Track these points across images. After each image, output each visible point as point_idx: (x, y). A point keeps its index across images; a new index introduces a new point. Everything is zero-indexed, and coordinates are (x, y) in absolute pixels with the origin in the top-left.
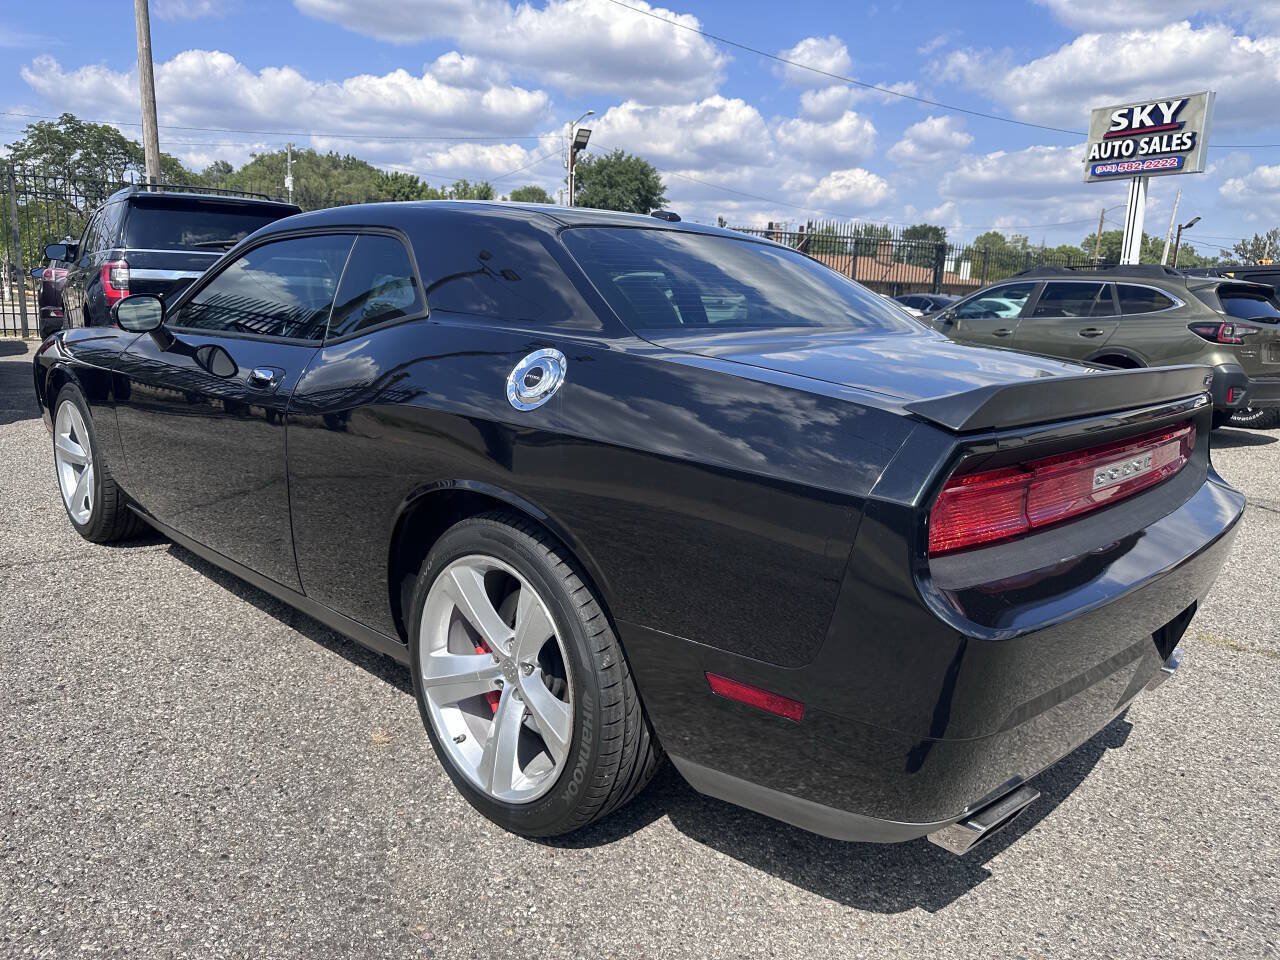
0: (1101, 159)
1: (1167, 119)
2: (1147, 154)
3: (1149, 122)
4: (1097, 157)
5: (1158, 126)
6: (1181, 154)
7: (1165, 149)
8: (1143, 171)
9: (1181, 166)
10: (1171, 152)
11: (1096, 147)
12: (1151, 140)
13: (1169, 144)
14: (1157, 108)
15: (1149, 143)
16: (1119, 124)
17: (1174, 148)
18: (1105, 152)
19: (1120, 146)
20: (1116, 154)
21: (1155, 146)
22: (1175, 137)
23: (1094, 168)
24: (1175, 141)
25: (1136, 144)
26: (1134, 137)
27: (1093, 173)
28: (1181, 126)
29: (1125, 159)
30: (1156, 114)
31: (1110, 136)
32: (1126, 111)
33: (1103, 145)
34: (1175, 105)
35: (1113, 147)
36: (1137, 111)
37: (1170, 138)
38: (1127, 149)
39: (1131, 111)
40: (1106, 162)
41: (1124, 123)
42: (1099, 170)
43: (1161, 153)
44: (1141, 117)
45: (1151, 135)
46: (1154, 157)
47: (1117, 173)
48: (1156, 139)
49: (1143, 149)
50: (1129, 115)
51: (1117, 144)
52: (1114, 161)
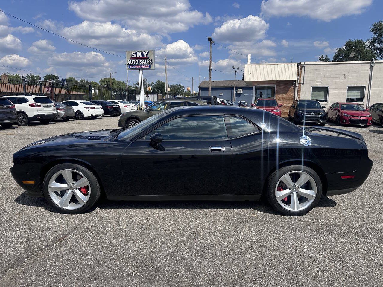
0: (131, 64)
1: (145, 56)
2: (142, 64)
3: (141, 56)
4: (130, 64)
5: (143, 58)
6: (150, 65)
7: (146, 63)
8: (141, 68)
9: (150, 68)
10: (147, 64)
11: (129, 61)
12: (142, 60)
13: (147, 62)
14: (142, 53)
15: (142, 61)
16: (134, 56)
17: (148, 63)
18: (132, 63)
19: (135, 61)
20: (134, 63)
21: (143, 62)
22: (148, 60)
23: (129, 66)
24: (148, 62)
25: (139, 61)
26: (138, 59)
27: (129, 67)
28: (148, 58)
29: (136, 65)
30: (142, 54)
31: (132, 58)
32: (135, 53)
33: (131, 61)
34: (147, 52)
35: (133, 61)
36: (138, 53)
37: (147, 61)
38: (137, 62)
39: (136, 53)
40: (132, 65)
41: (135, 56)
42: (131, 67)
43: (145, 64)
44: (139, 54)
45: (142, 59)
46: (143, 65)
47: (135, 68)
48: (143, 60)
49: (141, 63)
50: (136, 54)
51: (134, 61)
52: (134, 65)
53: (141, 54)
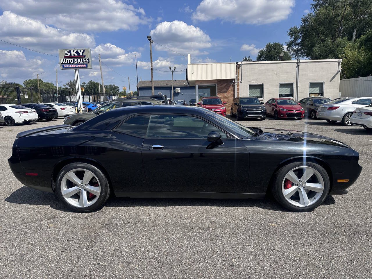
0: (64, 63)
1: (81, 54)
2: (77, 63)
3: (76, 55)
4: (63, 63)
5: (79, 56)
6: (87, 64)
8: (77, 67)
9: (87, 67)
10: (83, 63)
11: (62, 60)
13: (83, 61)
15: (77, 60)
16: (68, 54)
17: (84, 62)
18: (66, 62)
19: (69, 60)
20: (69, 62)
21: (79, 61)
22: (84, 59)
23: (63, 66)
24: (84, 61)
25: (74, 60)
26: (73, 58)
27: (63, 67)
28: (84, 57)
29: (71, 64)
31: (65, 57)
32: (69, 51)
33: (64, 60)
34: (82, 51)
36: (72, 51)
37: (83, 59)
38: (72, 61)
40: (66, 64)
41: (69, 54)
42: (65, 66)
43: (81, 63)
44: (73, 53)
45: (78, 58)
46: (79, 64)
47: (70, 68)
48: (79, 59)
49: (76, 62)
50: (70, 52)
51: (68, 60)
52: (68, 64)
53: (76, 52)
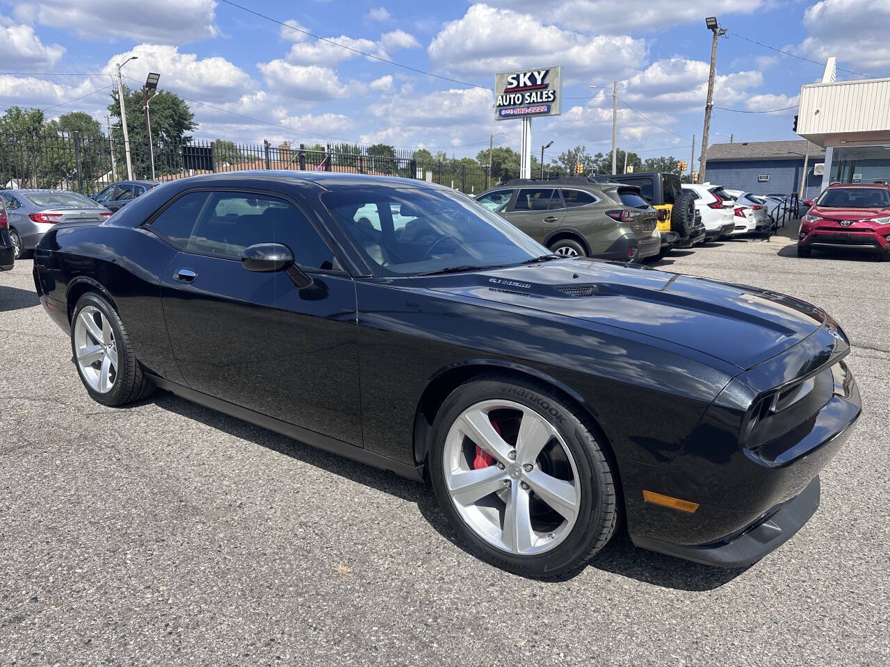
0: (504, 105)
1: (539, 82)
2: (529, 103)
4: (502, 104)
5: (535, 87)
6: (549, 104)
7: (539, 100)
8: (528, 114)
9: (549, 111)
10: (543, 102)
11: (500, 98)
12: (531, 94)
13: (541, 98)
14: (532, 74)
15: (530, 96)
16: (512, 84)
17: (544, 100)
18: (506, 101)
19: (514, 98)
20: (512, 103)
21: (534, 98)
22: (544, 93)
23: (500, 111)
24: (544, 96)
25: (523, 96)
26: (522, 92)
27: (500, 114)
28: (546, 86)
29: (517, 106)
30: (532, 78)
31: (508, 91)
32: (515, 76)
33: (504, 97)
34: (543, 73)
35: (510, 98)
36: (522, 76)
37: (542, 93)
38: (518, 100)
39: (518, 76)
40: (507, 107)
41: (515, 83)
42: (503, 113)
43: (537, 102)
44: (524, 80)
45: (531, 91)
46: (534, 105)
47: (514, 115)
48: (534, 94)
49: (527, 100)
50: (517, 79)
51: (512, 96)
52: (511, 107)
53: (529, 78)
